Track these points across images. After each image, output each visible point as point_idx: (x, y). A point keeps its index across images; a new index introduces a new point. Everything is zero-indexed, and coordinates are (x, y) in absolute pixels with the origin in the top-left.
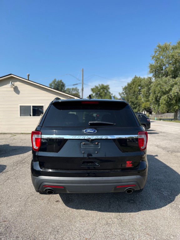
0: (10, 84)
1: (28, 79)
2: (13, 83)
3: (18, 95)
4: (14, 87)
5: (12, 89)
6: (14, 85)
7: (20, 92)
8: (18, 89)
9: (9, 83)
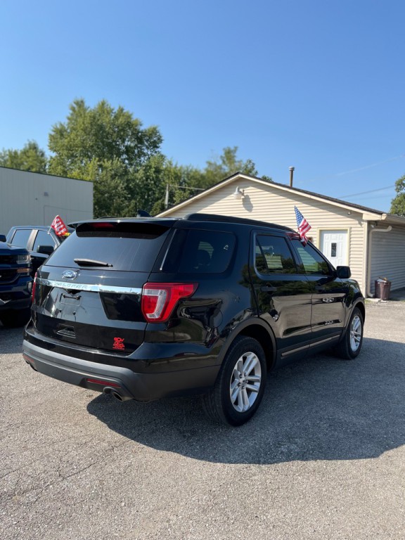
0: (236, 193)
1: (289, 185)
2: (241, 190)
3: (250, 214)
4: (243, 197)
5: (240, 202)
6: (243, 194)
7: (252, 207)
8: (250, 201)
9: (235, 191)
